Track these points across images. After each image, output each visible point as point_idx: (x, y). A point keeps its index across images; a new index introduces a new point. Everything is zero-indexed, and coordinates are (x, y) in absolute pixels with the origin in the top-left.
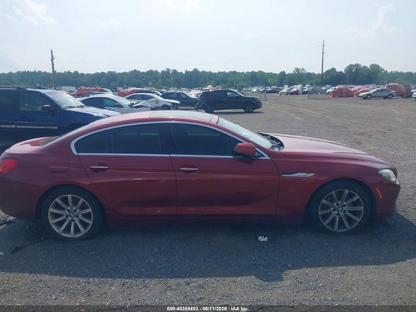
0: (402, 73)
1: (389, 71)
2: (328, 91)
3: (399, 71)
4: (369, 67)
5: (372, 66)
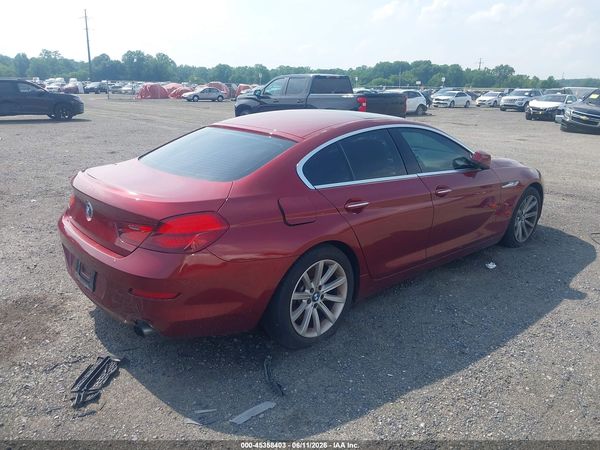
0: (194, 68)
1: (178, 65)
2: (124, 88)
3: (191, 65)
4: (154, 56)
5: (158, 55)
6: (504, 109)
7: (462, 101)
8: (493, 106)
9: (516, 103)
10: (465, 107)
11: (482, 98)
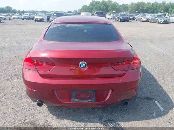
6: (23, 19)
7: (8, 17)
8: (18, 19)
9: (27, 17)
10: (9, 19)
11: (13, 16)
